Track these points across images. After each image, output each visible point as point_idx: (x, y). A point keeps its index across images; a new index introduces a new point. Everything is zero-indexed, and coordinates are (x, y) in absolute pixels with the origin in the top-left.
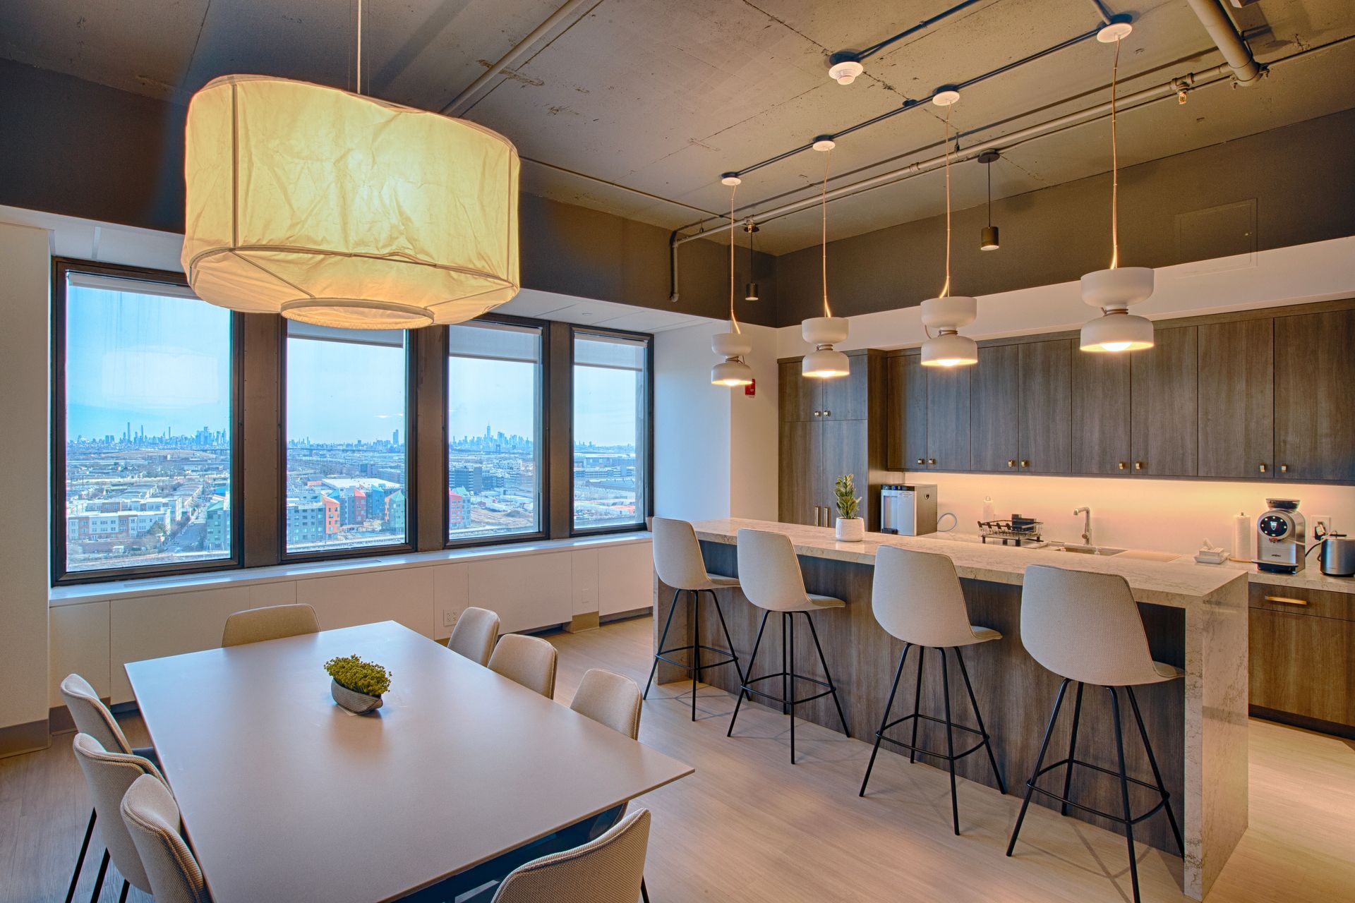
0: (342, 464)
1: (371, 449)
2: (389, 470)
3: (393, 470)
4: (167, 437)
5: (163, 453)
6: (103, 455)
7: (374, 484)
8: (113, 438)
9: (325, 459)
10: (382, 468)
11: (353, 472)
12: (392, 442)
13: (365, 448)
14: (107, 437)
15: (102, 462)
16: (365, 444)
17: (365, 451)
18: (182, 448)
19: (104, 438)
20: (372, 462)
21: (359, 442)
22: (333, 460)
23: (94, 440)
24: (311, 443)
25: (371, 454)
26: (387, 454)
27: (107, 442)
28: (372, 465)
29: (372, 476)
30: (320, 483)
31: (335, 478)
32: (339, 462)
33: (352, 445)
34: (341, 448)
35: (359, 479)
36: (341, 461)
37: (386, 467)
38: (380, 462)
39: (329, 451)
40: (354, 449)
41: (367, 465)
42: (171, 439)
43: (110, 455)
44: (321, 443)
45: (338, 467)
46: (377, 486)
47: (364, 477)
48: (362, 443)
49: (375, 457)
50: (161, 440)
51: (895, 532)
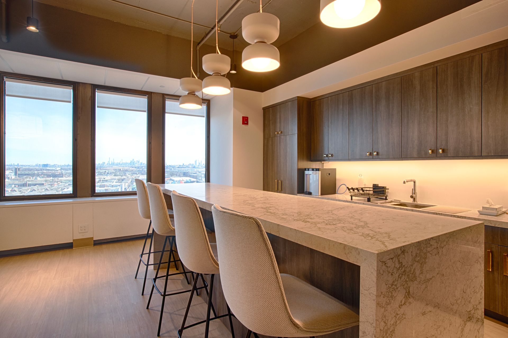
0: (177, 172)
1: (187, 167)
2: (193, 174)
3: (194, 174)
4: (121, 163)
5: (120, 168)
6: (102, 169)
7: (187, 179)
8: (105, 163)
9: (172, 170)
10: (191, 173)
11: (181, 175)
12: (194, 164)
13: (185, 167)
14: (103, 162)
15: (101, 171)
16: (185, 165)
17: (185, 168)
18: (126, 166)
19: (102, 163)
20: (187, 172)
21: (183, 164)
22: (174, 170)
23: (99, 163)
24: (167, 165)
25: (187, 169)
26: (193, 169)
27: (103, 164)
28: (187, 173)
29: (187, 176)
30: (169, 178)
31: (174, 177)
32: (176, 172)
33: (181, 165)
34: (177, 166)
35: (183, 177)
36: (177, 171)
37: (192, 173)
38: (190, 171)
39: (173, 167)
40: (182, 167)
41: (185, 172)
42: (122, 163)
43: (104, 169)
44: (170, 165)
45: (176, 173)
46: (188, 180)
47: (184, 176)
48: (184, 165)
49: (188, 170)
50: (119, 163)
51: (310, 194)
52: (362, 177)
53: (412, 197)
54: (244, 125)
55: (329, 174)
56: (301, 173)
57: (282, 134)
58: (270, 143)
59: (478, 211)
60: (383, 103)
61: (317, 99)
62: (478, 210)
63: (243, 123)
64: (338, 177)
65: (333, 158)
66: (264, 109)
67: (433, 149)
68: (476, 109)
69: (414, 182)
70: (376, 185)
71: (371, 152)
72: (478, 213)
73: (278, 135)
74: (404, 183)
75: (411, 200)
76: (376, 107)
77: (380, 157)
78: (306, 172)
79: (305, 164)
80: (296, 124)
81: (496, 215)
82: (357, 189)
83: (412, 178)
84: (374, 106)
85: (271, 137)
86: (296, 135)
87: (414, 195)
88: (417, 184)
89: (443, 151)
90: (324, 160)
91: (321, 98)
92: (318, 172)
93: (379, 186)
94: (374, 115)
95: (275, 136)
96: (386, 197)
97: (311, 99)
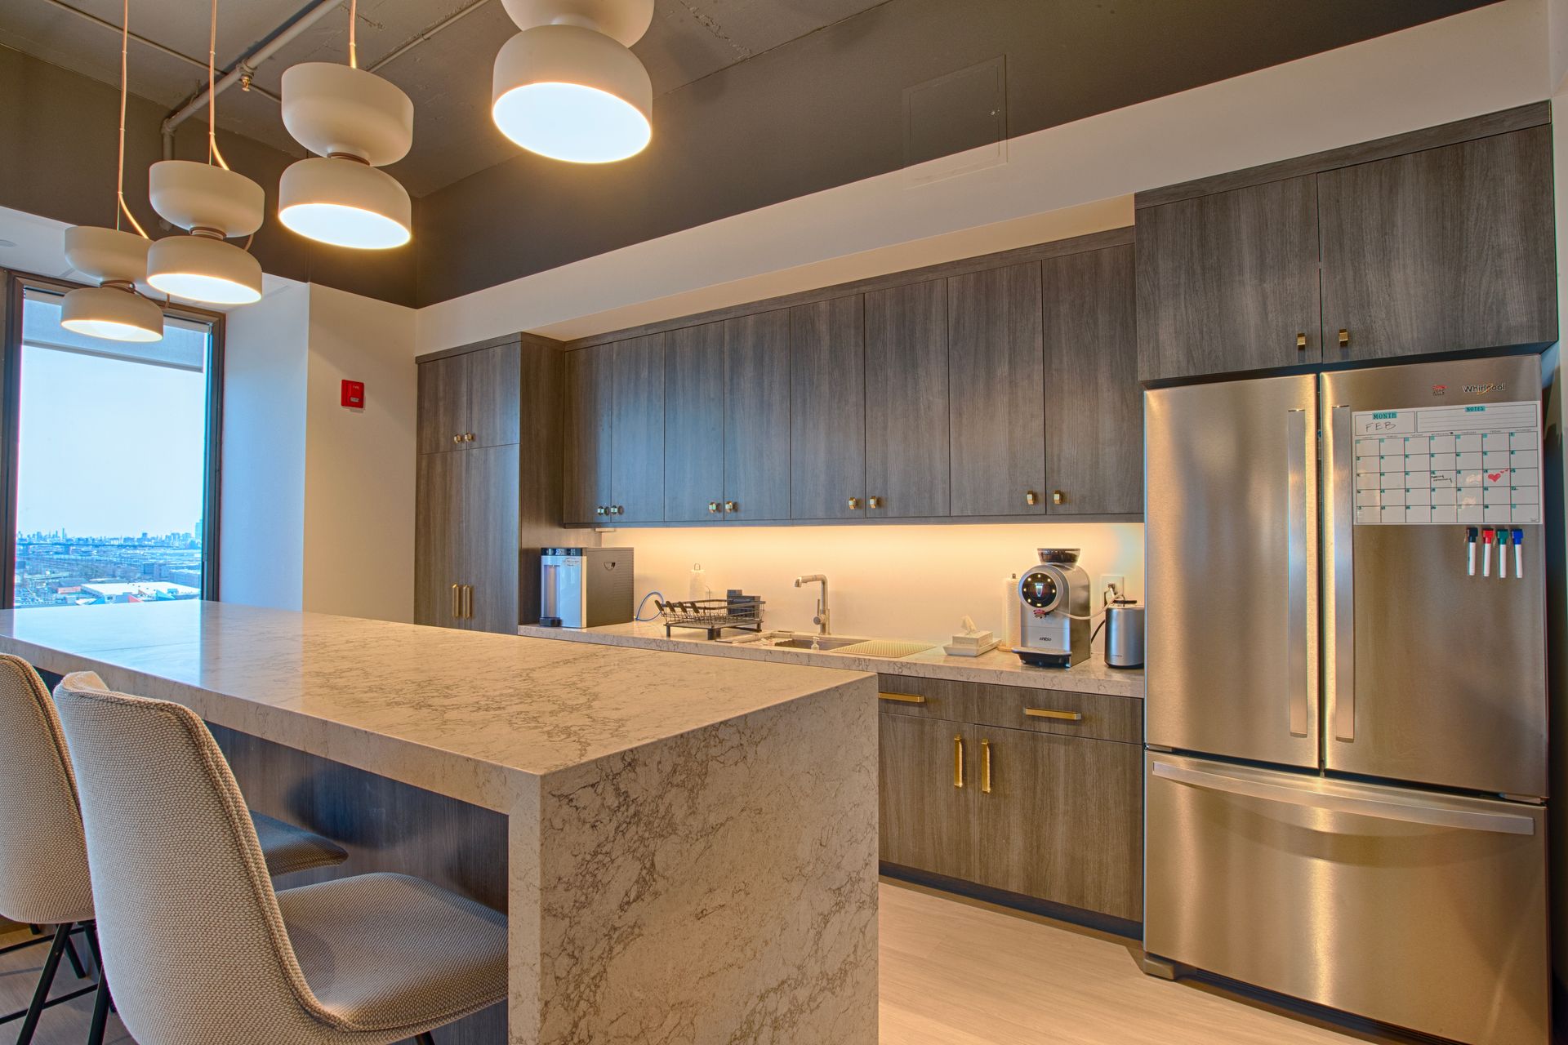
0: (115, 564)
1: (162, 544)
2: (186, 571)
3: (191, 572)
7: (160, 589)
9: (90, 558)
10: (177, 568)
11: (131, 574)
12: (193, 535)
13: (152, 543)
16: (153, 538)
17: (153, 547)
20: (161, 562)
21: (145, 535)
22: (102, 558)
24: (69, 537)
25: (162, 551)
26: (185, 551)
28: (160, 565)
29: (160, 579)
30: (79, 589)
31: (102, 582)
32: (111, 562)
33: (132, 539)
34: (116, 543)
35: (140, 584)
36: (115, 560)
37: (183, 568)
38: (174, 561)
39: (97, 546)
40: (136, 544)
41: (153, 564)
44: (84, 537)
45: (110, 567)
46: (165, 592)
47: (149, 580)
48: (149, 536)
49: (166, 554)
51: (556, 623)
52: (702, 570)
53: (817, 621)
54: (347, 410)
55: (614, 564)
56: (531, 562)
57: (475, 444)
58: (439, 468)
59: (945, 648)
60: (749, 371)
61: (583, 344)
62: (944, 645)
63: (346, 402)
64: (637, 571)
65: (622, 517)
66: (422, 362)
67: (858, 496)
68: (939, 404)
69: (824, 583)
70: (735, 591)
71: (721, 501)
72: (943, 652)
73: (464, 445)
74: (798, 584)
75: (814, 632)
76: (731, 379)
77: (741, 515)
78: (547, 560)
79: (542, 535)
80: (516, 414)
81: (975, 654)
82: (681, 605)
83: (817, 573)
84: (727, 379)
85: (441, 450)
86: (517, 447)
87: (822, 617)
88: (830, 588)
89: (879, 503)
90: (600, 525)
91: (592, 343)
92: (578, 558)
93: (744, 594)
94: (727, 401)
95: (453, 448)
96: (759, 625)
97: (565, 343)
